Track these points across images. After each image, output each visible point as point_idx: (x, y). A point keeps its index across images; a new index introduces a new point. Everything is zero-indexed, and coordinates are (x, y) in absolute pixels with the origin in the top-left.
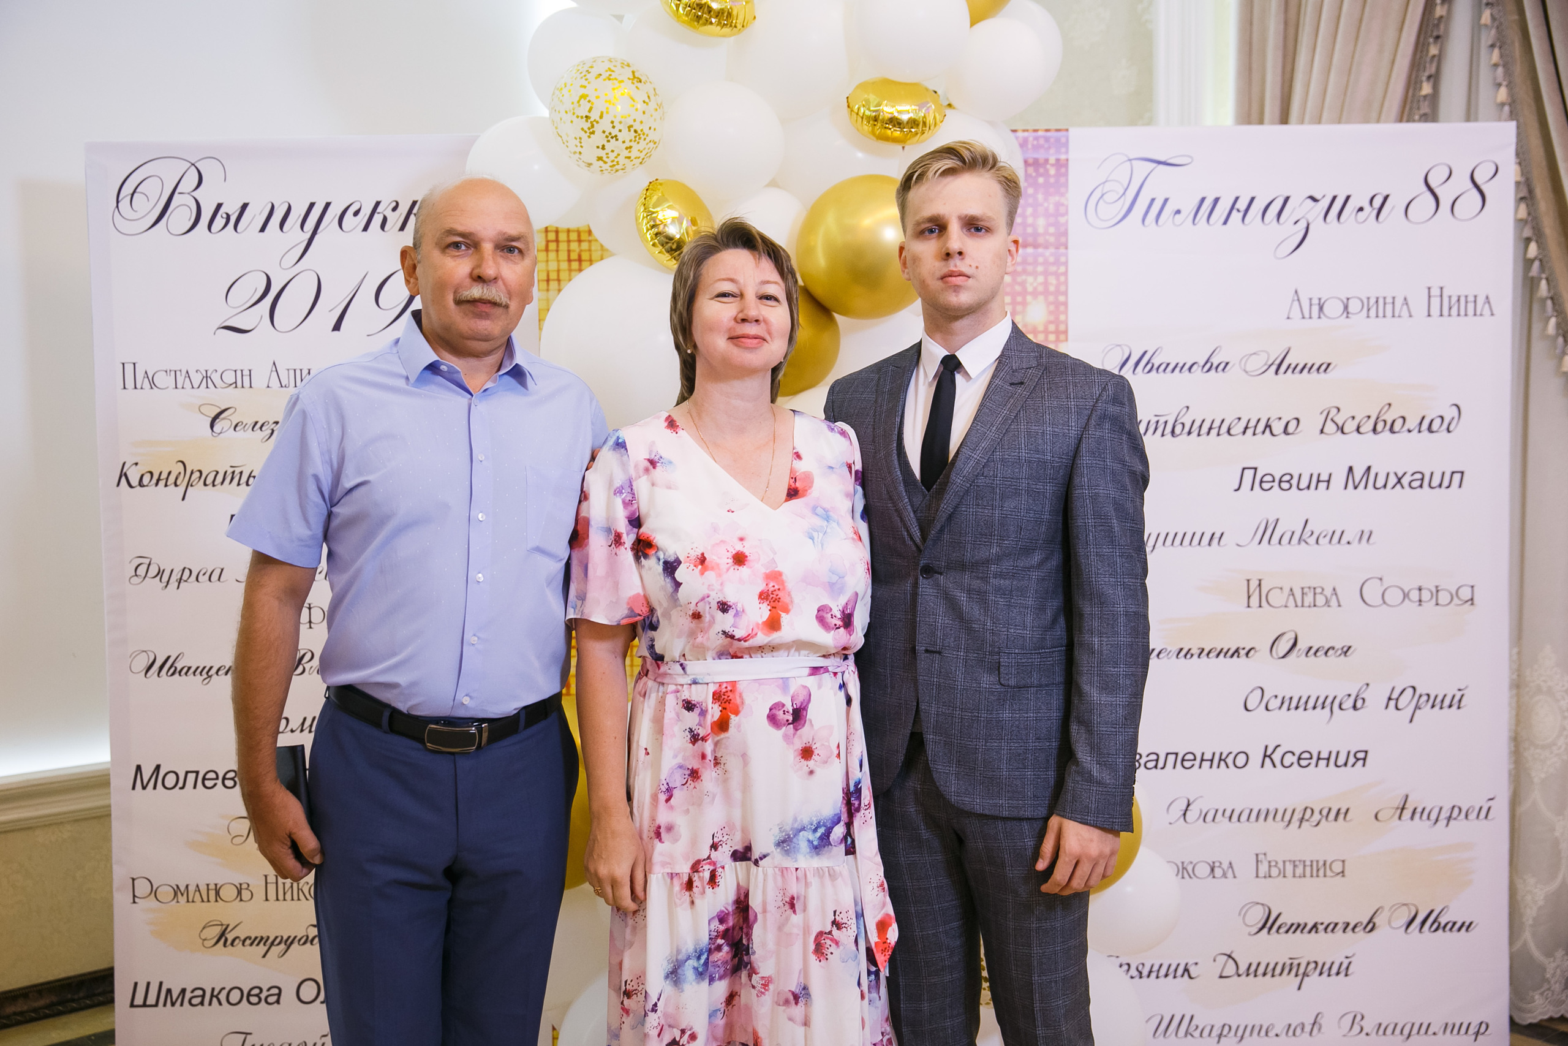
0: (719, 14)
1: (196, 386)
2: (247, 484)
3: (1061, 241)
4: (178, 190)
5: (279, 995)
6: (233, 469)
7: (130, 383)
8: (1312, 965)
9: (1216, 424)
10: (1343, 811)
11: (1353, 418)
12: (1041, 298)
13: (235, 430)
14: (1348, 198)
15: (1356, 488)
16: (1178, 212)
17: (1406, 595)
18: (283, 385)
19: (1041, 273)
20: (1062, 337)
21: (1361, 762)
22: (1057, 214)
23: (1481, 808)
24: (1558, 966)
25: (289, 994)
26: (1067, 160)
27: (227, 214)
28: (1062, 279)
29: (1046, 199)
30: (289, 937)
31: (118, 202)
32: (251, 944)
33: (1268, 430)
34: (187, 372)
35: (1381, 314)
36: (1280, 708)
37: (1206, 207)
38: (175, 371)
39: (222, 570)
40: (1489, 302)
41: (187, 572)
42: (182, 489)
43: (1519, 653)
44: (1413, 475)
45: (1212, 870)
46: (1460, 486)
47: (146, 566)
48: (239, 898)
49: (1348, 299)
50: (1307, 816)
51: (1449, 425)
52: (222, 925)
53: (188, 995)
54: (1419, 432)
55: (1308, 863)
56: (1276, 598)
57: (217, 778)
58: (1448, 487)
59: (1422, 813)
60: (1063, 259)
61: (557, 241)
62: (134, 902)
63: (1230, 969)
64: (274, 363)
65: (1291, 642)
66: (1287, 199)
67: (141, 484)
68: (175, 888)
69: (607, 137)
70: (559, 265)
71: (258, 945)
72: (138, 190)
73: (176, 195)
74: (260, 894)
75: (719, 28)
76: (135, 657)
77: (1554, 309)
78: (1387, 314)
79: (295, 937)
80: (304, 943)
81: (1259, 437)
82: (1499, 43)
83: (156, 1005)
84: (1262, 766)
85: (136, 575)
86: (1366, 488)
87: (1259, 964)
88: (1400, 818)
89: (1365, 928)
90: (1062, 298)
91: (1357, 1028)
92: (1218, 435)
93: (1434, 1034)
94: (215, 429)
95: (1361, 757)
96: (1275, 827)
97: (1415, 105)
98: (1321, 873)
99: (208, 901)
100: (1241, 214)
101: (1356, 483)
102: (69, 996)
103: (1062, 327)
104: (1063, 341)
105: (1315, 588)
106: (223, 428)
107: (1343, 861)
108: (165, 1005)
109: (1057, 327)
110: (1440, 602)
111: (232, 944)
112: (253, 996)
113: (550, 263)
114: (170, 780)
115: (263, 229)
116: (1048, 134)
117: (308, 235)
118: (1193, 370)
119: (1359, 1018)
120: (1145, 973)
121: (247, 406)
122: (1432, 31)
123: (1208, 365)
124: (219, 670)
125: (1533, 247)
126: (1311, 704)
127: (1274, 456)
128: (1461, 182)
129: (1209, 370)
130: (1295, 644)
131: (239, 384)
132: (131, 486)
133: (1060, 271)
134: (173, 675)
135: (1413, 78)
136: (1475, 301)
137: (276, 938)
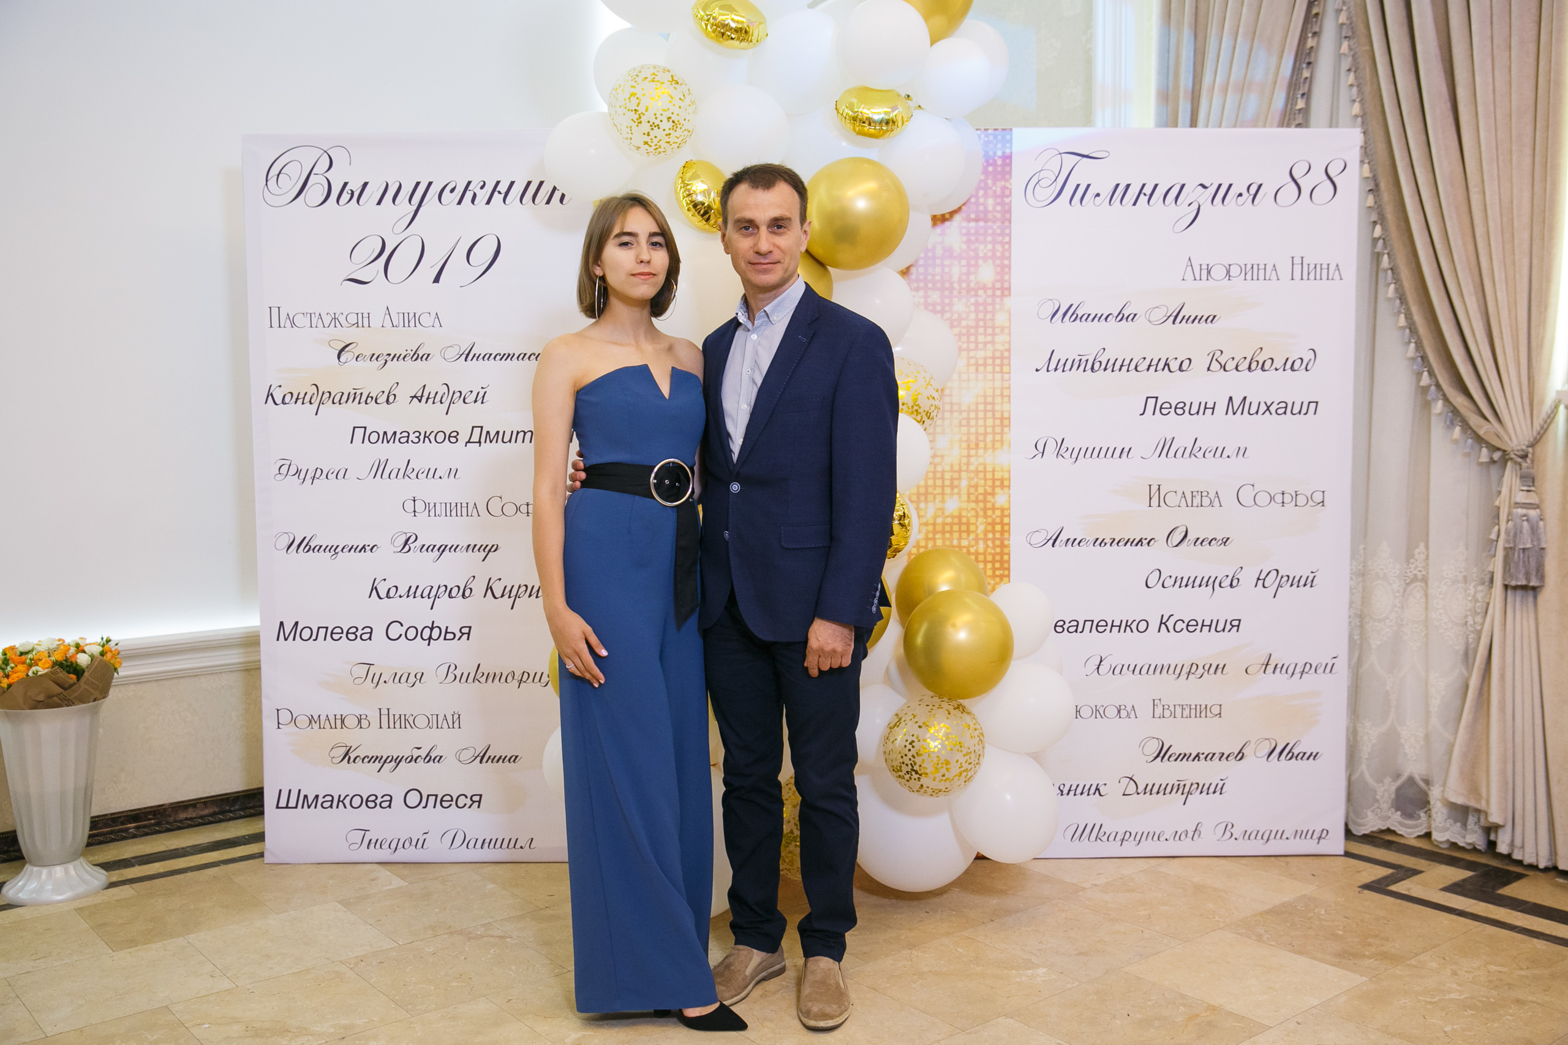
0: (738, 31)
1: (327, 325)
2: (366, 403)
3: (1006, 216)
4: (313, 172)
5: (390, 801)
6: (355, 391)
7: (276, 323)
8: (1195, 786)
9: (1126, 362)
10: (1221, 666)
12: (990, 262)
13: (357, 360)
14: (1230, 185)
15: (1234, 414)
16: (1098, 195)
17: (1272, 498)
18: (395, 326)
19: (990, 242)
20: (1006, 292)
21: (1236, 628)
22: (1003, 196)
23: (1327, 664)
24: (1386, 790)
25: (398, 801)
26: (1011, 153)
27: (352, 190)
28: (1007, 247)
29: (994, 184)
30: (398, 757)
31: (267, 181)
32: (369, 762)
33: (1166, 367)
34: (320, 315)
35: (1255, 277)
36: (1174, 586)
37: (1118, 192)
38: (311, 314)
39: (346, 470)
40: (1339, 269)
41: (319, 471)
42: (315, 406)
44: (1279, 404)
45: (1119, 712)
46: (1315, 414)
47: (288, 467)
48: (359, 726)
49: (1230, 265)
50: (1192, 671)
51: (1307, 365)
52: (346, 746)
53: (320, 800)
54: (1284, 370)
55: (1193, 707)
56: (1172, 499)
57: (342, 633)
58: (1305, 414)
59: (1282, 668)
60: (1007, 231)
62: (279, 728)
63: (1131, 788)
64: (387, 309)
65: (1184, 533)
66: (1183, 186)
67: (283, 402)
68: (310, 717)
69: (651, 126)
71: (374, 762)
72: (282, 172)
73: (312, 175)
74: (375, 724)
75: (738, 42)
76: (279, 536)
77: (1394, 278)
78: (1260, 278)
79: (403, 757)
80: (410, 762)
81: (1160, 372)
82: (1354, 69)
83: (296, 807)
84: (1159, 631)
85: (280, 473)
86: (1242, 414)
87: (1154, 785)
88: (1264, 672)
89: (1236, 757)
90: (1006, 262)
91: (1228, 834)
92: (1128, 371)
93: (1287, 838)
94: (341, 359)
95: (1236, 625)
96: (1168, 679)
98: (1203, 714)
99: (336, 728)
100: (1147, 197)
101: (1235, 410)
102: (227, 808)
103: (1006, 285)
104: (1006, 296)
105: (1201, 492)
106: (348, 359)
107: (1220, 705)
108: (303, 807)
109: (1002, 285)
110: (1298, 504)
111: (354, 761)
112: (370, 801)
114: (306, 634)
115: (379, 203)
116: (996, 132)
117: (415, 208)
118: (1108, 320)
119: (1230, 826)
120: (1065, 791)
121: (366, 341)
122: (1305, 57)
123: (1121, 316)
124: (343, 548)
125: (1378, 228)
126: (1197, 582)
127: (1171, 388)
128: (1318, 175)
129: (1120, 320)
130: (1186, 536)
131: (360, 324)
132: (276, 404)
133: (1005, 241)
134: (308, 551)
135: (1291, 95)
136: (1328, 269)
137: (388, 757)
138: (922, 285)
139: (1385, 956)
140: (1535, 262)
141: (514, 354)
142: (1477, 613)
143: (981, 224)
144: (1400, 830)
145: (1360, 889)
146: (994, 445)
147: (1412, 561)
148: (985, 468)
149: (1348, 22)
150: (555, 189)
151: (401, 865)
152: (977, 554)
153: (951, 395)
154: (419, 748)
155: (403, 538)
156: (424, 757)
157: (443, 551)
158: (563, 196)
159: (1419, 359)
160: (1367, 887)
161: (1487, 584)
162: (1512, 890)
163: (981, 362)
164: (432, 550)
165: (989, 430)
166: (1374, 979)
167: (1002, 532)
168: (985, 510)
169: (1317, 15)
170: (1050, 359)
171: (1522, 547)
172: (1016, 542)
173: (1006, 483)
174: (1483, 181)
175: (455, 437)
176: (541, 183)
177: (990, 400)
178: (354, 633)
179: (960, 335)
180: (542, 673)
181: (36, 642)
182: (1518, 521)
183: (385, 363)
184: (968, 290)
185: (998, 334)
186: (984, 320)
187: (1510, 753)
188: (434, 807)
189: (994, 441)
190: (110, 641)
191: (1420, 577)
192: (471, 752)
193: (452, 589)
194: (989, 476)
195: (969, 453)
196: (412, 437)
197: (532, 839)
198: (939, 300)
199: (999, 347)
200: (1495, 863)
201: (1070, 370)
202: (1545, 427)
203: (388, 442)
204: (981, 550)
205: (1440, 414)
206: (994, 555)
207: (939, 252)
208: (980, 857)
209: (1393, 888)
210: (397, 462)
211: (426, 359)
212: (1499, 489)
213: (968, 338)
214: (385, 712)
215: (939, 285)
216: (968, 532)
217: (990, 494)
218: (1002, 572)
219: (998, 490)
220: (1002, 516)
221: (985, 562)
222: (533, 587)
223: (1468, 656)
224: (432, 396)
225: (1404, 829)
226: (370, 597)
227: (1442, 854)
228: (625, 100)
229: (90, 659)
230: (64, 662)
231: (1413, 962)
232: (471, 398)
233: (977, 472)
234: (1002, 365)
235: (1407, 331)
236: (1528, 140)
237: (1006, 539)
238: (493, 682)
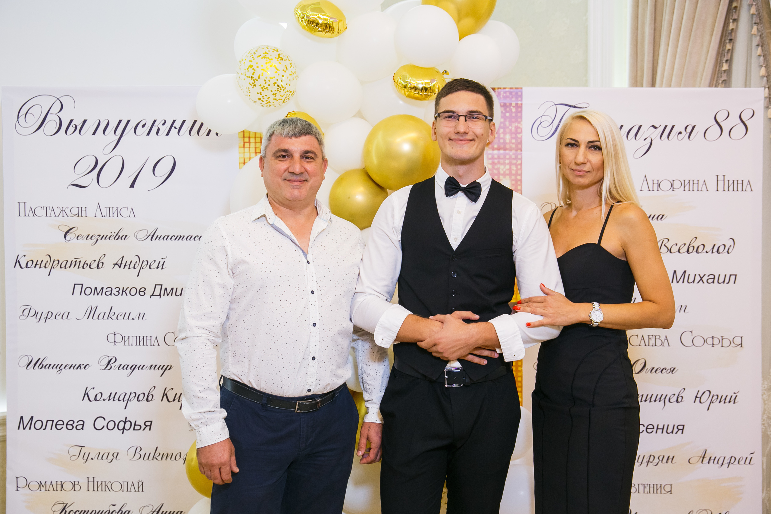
1: (57, 215)
2: (83, 268)
3: (519, 146)
4: (50, 112)
6: (76, 260)
7: (22, 213)
10: (671, 457)
11: (676, 244)
12: (508, 177)
13: (77, 239)
14: (674, 126)
15: (678, 282)
17: (705, 341)
18: (103, 216)
19: (508, 164)
21: (680, 431)
22: (516, 133)
23: (747, 458)
26: (522, 104)
27: (75, 125)
28: (519, 167)
29: (510, 125)
30: (100, 511)
31: (18, 118)
34: (53, 208)
35: (691, 189)
38: (46, 207)
39: (69, 313)
40: (750, 184)
41: (50, 314)
42: (49, 269)
44: (708, 276)
46: (734, 283)
47: (29, 310)
48: (73, 489)
49: (673, 181)
50: (651, 460)
51: (729, 249)
52: (64, 504)
54: (712, 253)
55: (652, 486)
56: (634, 341)
57: (63, 424)
58: (728, 283)
59: (714, 459)
60: (519, 157)
61: (249, 142)
64: (99, 204)
65: (643, 364)
66: (641, 126)
68: (39, 483)
70: (250, 155)
72: (29, 112)
73: (49, 114)
74: (84, 487)
75: (324, 33)
76: (22, 358)
78: (695, 189)
79: (103, 511)
82: (762, 44)
85: (23, 315)
86: (683, 282)
88: (702, 463)
90: (519, 177)
94: (66, 238)
95: (681, 429)
98: (659, 491)
99: (57, 490)
101: (678, 280)
105: (655, 336)
106: (71, 238)
107: (671, 485)
110: (724, 345)
111: (69, 513)
113: (245, 154)
114: (38, 425)
115: (94, 134)
116: (511, 90)
117: (118, 138)
121: (84, 226)
122: (728, 36)
124: (66, 366)
126: (653, 398)
128: (735, 119)
130: (645, 366)
131: (80, 215)
132: (22, 267)
133: (518, 163)
134: (41, 368)
135: (719, 60)
136: (743, 183)
137: (93, 511)
141: (184, 236)
143: (502, 151)
150: (211, 128)
154: (114, 505)
155: (107, 360)
156: (117, 511)
157: (134, 369)
164: (126, 368)
169: (736, 7)
175: (143, 291)
176: (203, 122)
178: (71, 425)
183: (97, 241)
192: (150, 509)
193: (139, 395)
196: (114, 291)
203: (98, 294)
210: (103, 308)
211: (124, 239)
214: (91, 479)
224: (128, 263)
226: (83, 399)
228: (245, 70)
232: (154, 266)
238: (166, 459)
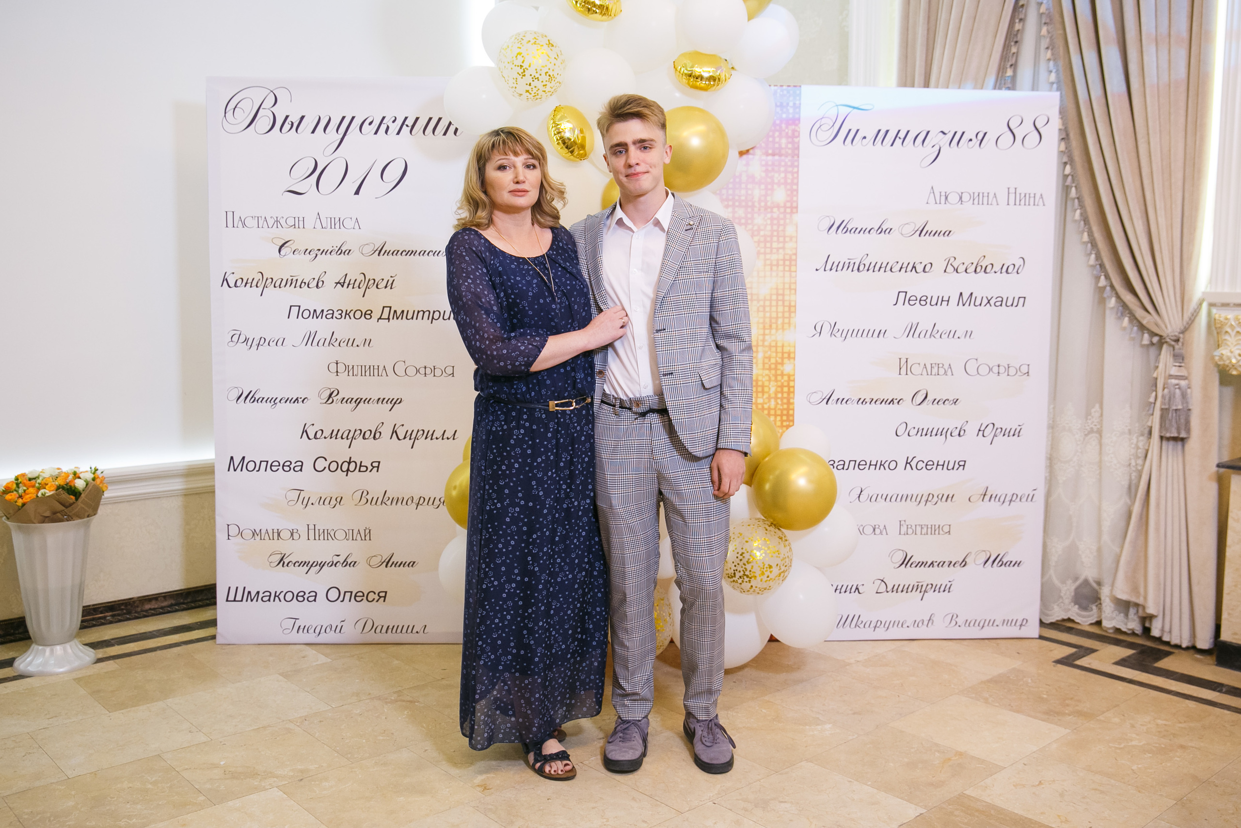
0: (601, 7)
1: (270, 226)
2: (300, 287)
3: (795, 152)
4: (262, 107)
5: (316, 596)
6: (292, 278)
7: (230, 224)
8: (930, 586)
9: (884, 265)
10: (951, 496)
12: (782, 186)
13: (293, 254)
14: (963, 133)
16: (865, 138)
17: (991, 370)
18: (324, 228)
19: (783, 172)
21: (962, 467)
22: (793, 137)
23: (1029, 495)
24: (1068, 589)
25: (321, 596)
26: (800, 104)
27: (292, 122)
28: (795, 175)
29: (787, 128)
30: (322, 562)
31: (225, 113)
32: (299, 566)
33: (914, 269)
34: (265, 218)
35: (981, 202)
36: (916, 435)
37: (880, 136)
38: (258, 217)
39: (284, 339)
40: (1042, 198)
41: (263, 340)
42: (260, 289)
43: (1054, 408)
44: (997, 298)
45: (874, 530)
46: (1023, 306)
47: (238, 336)
48: (292, 538)
49: (962, 193)
50: (930, 499)
51: (1018, 269)
52: (281, 553)
53: (261, 595)
54: (1001, 273)
55: (930, 526)
56: (916, 369)
57: (279, 466)
58: (1016, 306)
59: (996, 497)
60: (796, 164)
62: (229, 539)
63: (883, 588)
64: (318, 214)
65: (924, 395)
66: (928, 132)
67: (236, 285)
68: (254, 531)
69: (533, 78)
71: (303, 566)
72: (238, 106)
73: (261, 110)
74: (304, 536)
75: (601, 16)
76: (231, 390)
77: (1080, 205)
78: (984, 203)
79: (326, 562)
80: (331, 566)
81: (909, 273)
82: (1051, 47)
83: (242, 601)
84: (905, 469)
85: (232, 341)
86: (969, 305)
87: (899, 585)
88: (983, 500)
89: (961, 564)
90: (795, 187)
91: (953, 623)
92: (885, 271)
93: (997, 626)
94: (281, 253)
95: (962, 465)
96: (911, 505)
97: (1003, 82)
98: (937, 532)
99: (273, 540)
100: (902, 140)
101: (964, 303)
102: (182, 601)
103: (795, 205)
104: (794, 213)
105: (938, 364)
106: (286, 253)
107: (950, 525)
108: (247, 601)
109: (792, 204)
110: (1010, 374)
111: (287, 565)
112: (300, 596)
114: (251, 466)
115: (313, 132)
116: (789, 88)
117: (341, 136)
118: (871, 232)
119: (955, 616)
121: (301, 239)
122: (1013, 38)
123: (880, 230)
124: (281, 400)
125: (1068, 168)
126: (934, 432)
127: (917, 285)
128: (1028, 127)
129: (880, 233)
130: (926, 397)
131: (297, 226)
132: (230, 287)
133: (794, 171)
134: (253, 402)
135: (1003, 65)
136: (1034, 197)
137: (314, 562)
138: (731, 203)
139: (1080, 714)
140: (1187, 195)
141: (416, 251)
142: (1137, 457)
143: (777, 157)
144: (1077, 619)
145: (1054, 664)
146: (783, 326)
147: (1089, 417)
148: (776, 344)
149: (1047, 12)
150: (450, 123)
151: (323, 646)
152: (769, 409)
153: (751, 288)
154: (338, 556)
155: (328, 393)
156: (342, 562)
157: (359, 403)
158: (456, 130)
159: (1098, 266)
160: (1059, 662)
161: (1146, 435)
162: (1164, 664)
163: (775, 263)
164: (350, 402)
165: (780, 315)
166: (1075, 731)
167: (789, 393)
168: (776, 376)
169: (1023, 6)
170: (827, 262)
171: (1175, 408)
172: (799, 400)
173: (792, 355)
174: (1148, 134)
175: (370, 314)
176: (440, 119)
177: (781, 292)
178: (288, 466)
179: (759, 242)
180: (435, 498)
181: (41, 470)
182: (1172, 389)
183: (316, 257)
184: (766, 208)
185: (787, 242)
186: (778, 231)
187: (1163, 561)
188: (350, 601)
189: (783, 323)
190: (97, 470)
191: (1095, 430)
192: (378, 559)
193: (365, 432)
194: (779, 350)
195: (764, 332)
196: (336, 314)
197: (426, 626)
198: (743, 215)
199: (788, 251)
200: (1149, 644)
201: (842, 270)
202: (1193, 318)
203: (317, 318)
204: (773, 406)
205: (1112, 308)
206: (782, 410)
207: (744, 178)
208: (772, 639)
209: (1078, 662)
210: (323, 334)
211: (348, 254)
212: (1157, 365)
213: (765, 245)
214: (312, 527)
215: (744, 204)
216: (763, 392)
217: (779, 364)
218: (788, 423)
219: (786, 361)
220: (789, 380)
221: (776, 415)
222: (428, 431)
223: (1131, 490)
224: (352, 282)
225: (1081, 619)
226: (301, 438)
227: (1110, 637)
229: (85, 483)
230: (65, 486)
231: (1101, 718)
232: (382, 285)
233: (770, 346)
234: (790, 266)
235: (1089, 245)
236: (1182, 104)
237: (791, 398)
238: (396, 504)
